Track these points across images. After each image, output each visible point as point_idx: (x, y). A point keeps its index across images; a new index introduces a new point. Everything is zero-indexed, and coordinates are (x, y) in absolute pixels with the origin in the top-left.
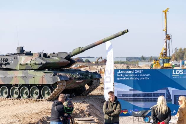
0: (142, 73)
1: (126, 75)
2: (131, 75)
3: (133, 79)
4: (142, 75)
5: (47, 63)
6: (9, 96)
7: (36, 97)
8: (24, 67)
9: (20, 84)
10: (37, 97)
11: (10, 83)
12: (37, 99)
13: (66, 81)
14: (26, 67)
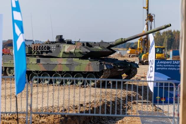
1: (164, 66)
2: (169, 66)
3: (171, 69)
4: (179, 66)
6: (50, 83)
10: (81, 83)
12: (82, 85)
13: (111, 69)
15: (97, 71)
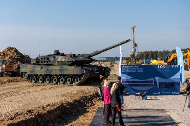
0: (138, 68)
1: (128, 69)
2: (131, 69)
3: (132, 71)
4: (138, 69)
5: (76, 61)
6: (50, 82)
7: (69, 83)
8: (60, 63)
9: (58, 74)
11: (51, 74)
12: (70, 84)
13: (89, 72)
14: (62, 63)
15: (79, 74)
